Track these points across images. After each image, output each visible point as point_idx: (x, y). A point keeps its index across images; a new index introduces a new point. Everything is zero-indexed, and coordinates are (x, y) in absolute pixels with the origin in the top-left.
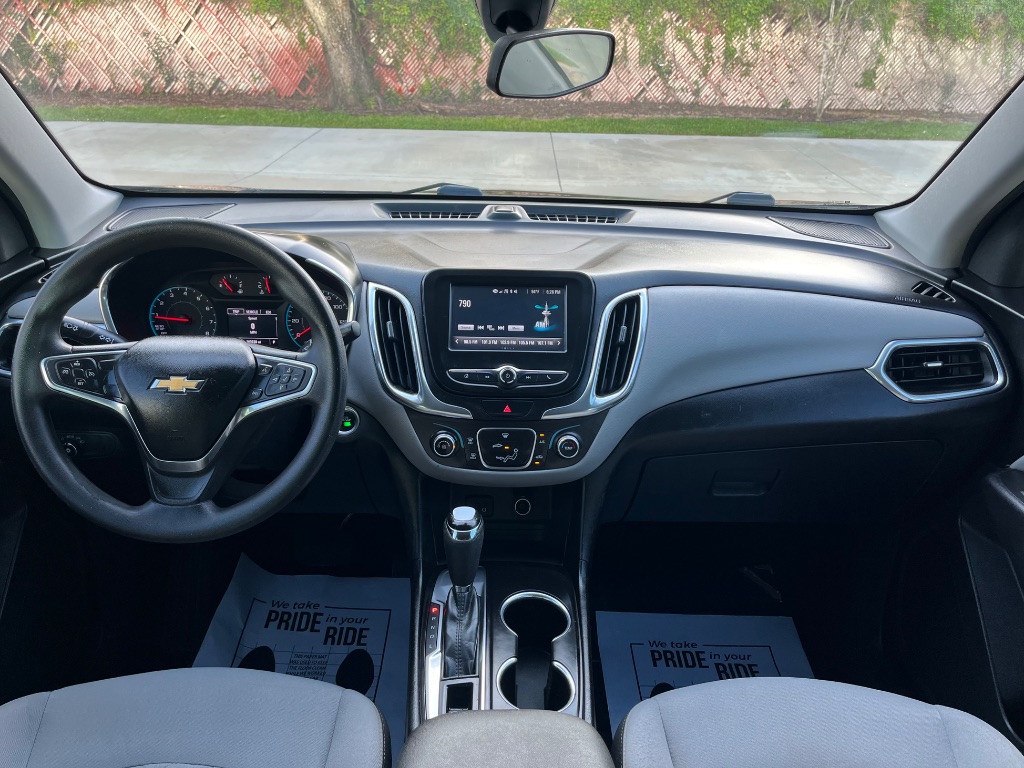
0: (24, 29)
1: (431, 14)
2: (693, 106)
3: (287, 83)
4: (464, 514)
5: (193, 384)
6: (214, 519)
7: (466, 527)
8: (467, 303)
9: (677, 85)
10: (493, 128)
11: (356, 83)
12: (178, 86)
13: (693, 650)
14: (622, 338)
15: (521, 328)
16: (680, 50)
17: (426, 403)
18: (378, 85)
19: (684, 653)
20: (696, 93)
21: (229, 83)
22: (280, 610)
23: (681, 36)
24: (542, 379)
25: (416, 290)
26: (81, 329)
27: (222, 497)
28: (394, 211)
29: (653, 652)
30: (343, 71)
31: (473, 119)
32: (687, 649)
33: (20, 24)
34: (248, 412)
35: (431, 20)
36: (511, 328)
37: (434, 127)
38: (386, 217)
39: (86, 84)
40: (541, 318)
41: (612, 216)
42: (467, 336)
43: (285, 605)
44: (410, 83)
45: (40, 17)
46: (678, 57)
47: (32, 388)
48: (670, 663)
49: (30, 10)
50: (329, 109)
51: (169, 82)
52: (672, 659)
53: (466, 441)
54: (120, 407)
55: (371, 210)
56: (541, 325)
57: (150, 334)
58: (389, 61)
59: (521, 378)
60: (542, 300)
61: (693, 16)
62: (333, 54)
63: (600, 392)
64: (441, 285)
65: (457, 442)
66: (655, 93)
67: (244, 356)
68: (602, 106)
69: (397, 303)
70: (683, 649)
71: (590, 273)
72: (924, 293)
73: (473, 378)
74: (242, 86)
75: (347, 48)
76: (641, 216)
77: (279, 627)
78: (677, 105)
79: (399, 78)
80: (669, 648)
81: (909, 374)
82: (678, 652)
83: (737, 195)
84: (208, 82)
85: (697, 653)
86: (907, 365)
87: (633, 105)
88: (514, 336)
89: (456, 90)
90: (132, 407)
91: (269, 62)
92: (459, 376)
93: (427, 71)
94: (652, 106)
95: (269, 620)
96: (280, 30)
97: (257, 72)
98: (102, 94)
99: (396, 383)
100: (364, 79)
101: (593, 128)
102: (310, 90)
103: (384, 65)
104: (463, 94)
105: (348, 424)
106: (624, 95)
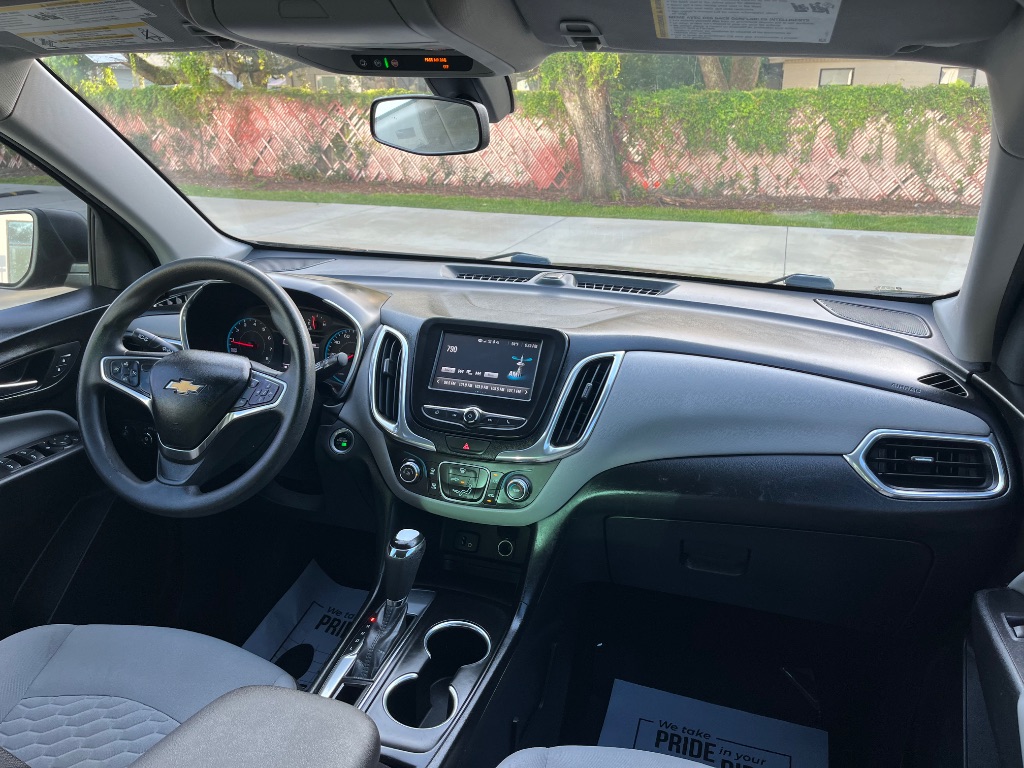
0: (342, 130)
1: (681, 115)
2: (952, 206)
3: (544, 178)
4: (407, 536)
5: (195, 388)
7: (406, 546)
8: (453, 349)
9: (937, 183)
10: (729, 221)
11: (605, 178)
12: (454, 179)
13: (704, 741)
14: (585, 394)
15: (496, 375)
16: (942, 150)
17: (401, 429)
18: (624, 178)
19: (693, 741)
20: (959, 192)
21: (497, 177)
22: (333, 616)
23: (944, 134)
24: (503, 422)
25: (415, 330)
26: (150, 340)
28: (460, 273)
29: (659, 733)
30: (594, 167)
31: (711, 213)
32: (698, 738)
33: (340, 125)
34: (236, 415)
35: (681, 121)
36: (486, 374)
37: (671, 217)
38: (451, 276)
39: (384, 175)
40: (515, 368)
41: (656, 289)
42: (448, 378)
43: (339, 613)
44: (656, 177)
45: (355, 120)
46: (940, 156)
48: (675, 747)
49: (348, 114)
50: (579, 200)
51: (447, 175)
52: (677, 744)
53: (429, 471)
54: (146, 401)
55: (442, 271)
56: (514, 375)
57: (223, 349)
58: (637, 158)
59: (483, 419)
60: (519, 352)
61: (960, 115)
62: (586, 152)
63: (555, 442)
64: (436, 330)
65: (421, 472)
66: (911, 190)
68: (850, 204)
69: (399, 345)
70: (694, 737)
71: (564, 332)
73: (442, 414)
74: (507, 180)
75: (600, 146)
76: (682, 291)
77: (327, 631)
78: (935, 204)
79: (645, 174)
80: (679, 732)
82: (686, 739)
83: (795, 277)
84: (479, 176)
85: (707, 745)
86: (892, 457)
87: (886, 203)
88: (488, 382)
89: (698, 185)
91: (532, 159)
92: (431, 412)
93: (672, 167)
94: (905, 204)
95: (321, 623)
96: (545, 132)
97: (521, 167)
98: (395, 183)
99: (382, 413)
100: (613, 176)
101: (837, 224)
102: (564, 184)
103: (632, 162)
104: (705, 188)
105: (344, 444)
106: (875, 191)
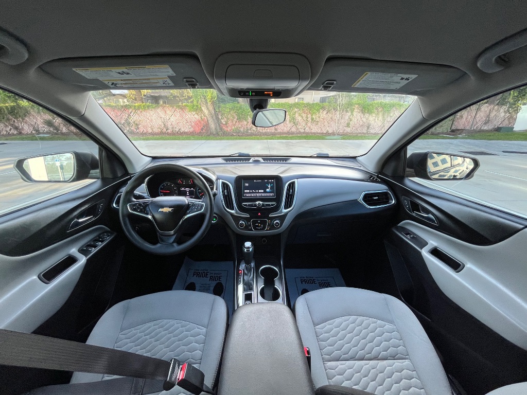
0: (128, 117)
1: (235, 111)
2: (303, 133)
3: (198, 130)
4: (248, 244)
5: (170, 210)
6: (177, 248)
7: (249, 248)
8: (247, 185)
9: (299, 127)
10: (252, 139)
11: (216, 129)
12: (169, 131)
13: (312, 278)
14: (291, 193)
15: (263, 191)
16: (300, 118)
17: (236, 213)
18: (221, 129)
19: (310, 279)
20: (305, 129)
21: (182, 130)
22: (197, 271)
23: (300, 115)
24: (269, 205)
25: (233, 182)
26: (139, 195)
27: (179, 242)
28: (226, 160)
29: (301, 280)
30: (212, 126)
31: (246, 137)
33: (127, 115)
34: (186, 217)
35: (235, 112)
36: (259, 191)
37: (236, 139)
38: (224, 162)
39: (145, 131)
40: (268, 188)
41: (286, 160)
42: (248, 193)
43: (198, 270)
44: (230, 128)
45: (132, 113)
46: (299, 120)
47: (125, 212)
48: (306, 282)
49: (130, 112)
50: (209, 135)
51: (167, 130)
53: (248, 223)
54: (150, 217)
55: (220, 160)
56: (268, 190)
57: (159, 196)
58: (224, 123)
59: (263, 205)
60: (268, 183)
61: (303, 110)
62: (210, 122)
63: (285, 208)
64: (240, 180)
65: (245, 224)
66: (294, 130)
67: (185, 201)
68: (280, 133)
69: (227, 185)
71: (281, 175)
72: (371, 178)
73: (249, 205)
74: (186, 131)
75: (213, 120)
76: (293, 160)
77: (197, 277)
78: (300, 133)
79: (227, 127)
80: (305, 279)
81: (369, 201)
82: (308, 280)
83: (319, 154)
84: (177, 130)
85: (313, 280)
86: (368, 198)
87: (288, 133)
88: (260, 193)
89: (242, 130)
90: (153, 217)
91: (193, 124)
92: (246, 205)
93: (234, 125)
94: (293, 133)
95: (194, 275)
96: (196, 116)
97: (190, 127)
98: (149, 133)
99: (228, 208)
100: (218, 128)
101: (278, 139)
102: (204, 131)
103: (223, 124)
104: (244, 131)
105: (215, 219)
106: (286, 130)
